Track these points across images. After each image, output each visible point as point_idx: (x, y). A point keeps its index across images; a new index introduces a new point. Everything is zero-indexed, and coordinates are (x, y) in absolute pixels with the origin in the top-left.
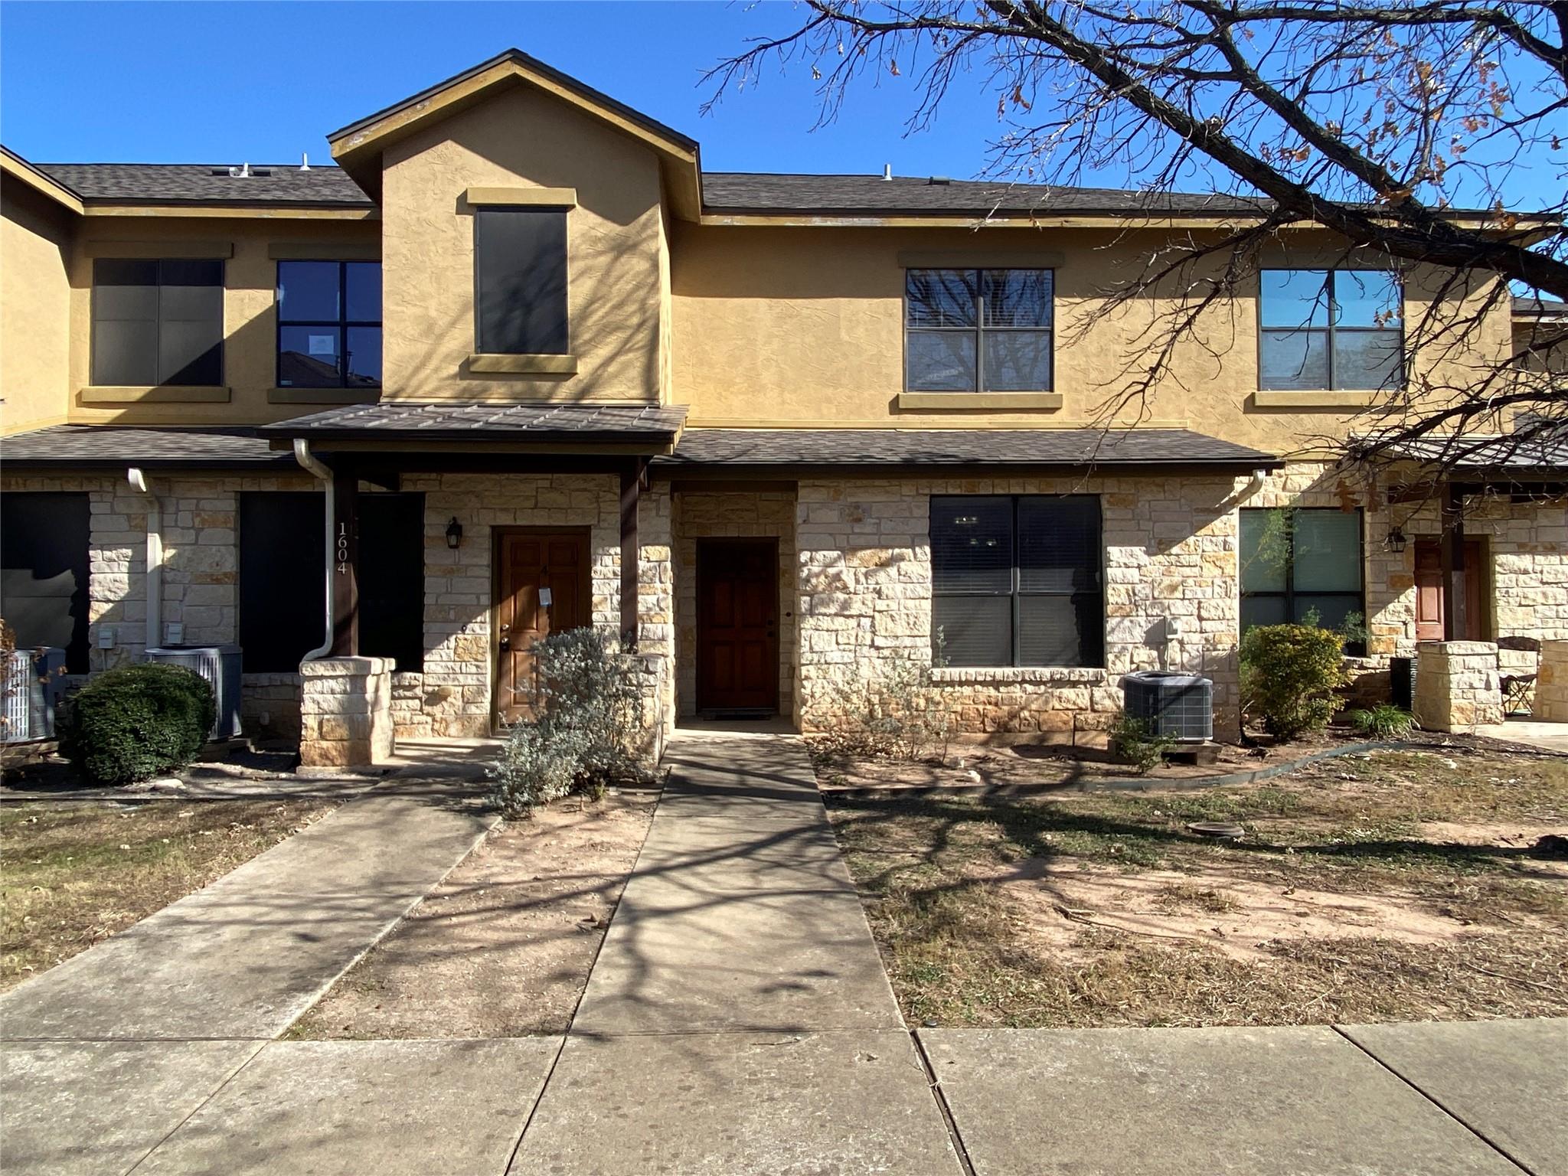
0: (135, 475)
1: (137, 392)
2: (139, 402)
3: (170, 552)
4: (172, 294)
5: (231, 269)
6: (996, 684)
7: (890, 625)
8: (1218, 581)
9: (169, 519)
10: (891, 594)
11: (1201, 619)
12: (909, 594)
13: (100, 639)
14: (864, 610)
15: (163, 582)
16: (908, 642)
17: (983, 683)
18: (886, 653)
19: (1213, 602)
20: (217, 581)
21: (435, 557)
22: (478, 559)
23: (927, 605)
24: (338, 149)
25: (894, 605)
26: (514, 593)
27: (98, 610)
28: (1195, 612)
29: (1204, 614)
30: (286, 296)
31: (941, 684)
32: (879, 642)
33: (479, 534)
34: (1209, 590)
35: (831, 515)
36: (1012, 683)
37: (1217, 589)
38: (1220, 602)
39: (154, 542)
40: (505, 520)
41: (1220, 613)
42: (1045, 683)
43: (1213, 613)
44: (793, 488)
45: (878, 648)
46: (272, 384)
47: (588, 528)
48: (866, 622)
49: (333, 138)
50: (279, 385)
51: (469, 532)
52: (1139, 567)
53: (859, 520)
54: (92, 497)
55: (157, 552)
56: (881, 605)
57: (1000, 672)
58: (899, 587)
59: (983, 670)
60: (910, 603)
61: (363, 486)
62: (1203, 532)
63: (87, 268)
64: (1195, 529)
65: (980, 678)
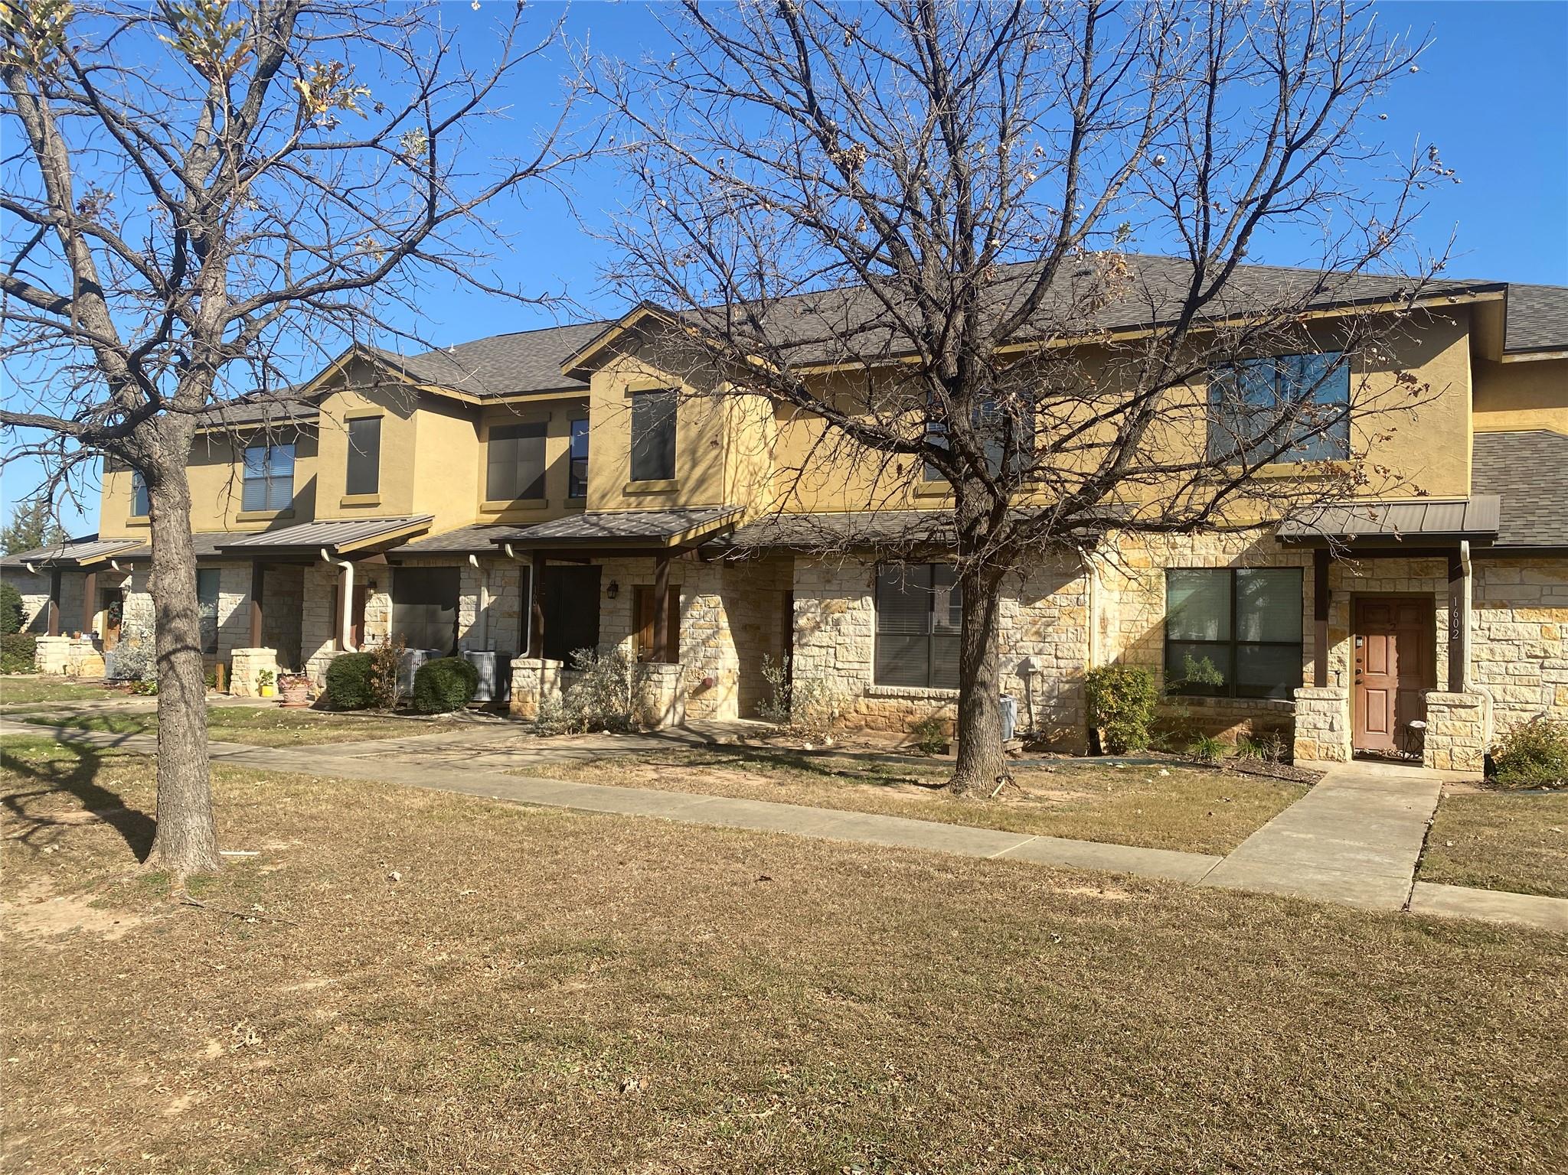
0: (473, 559)
1: (506, 504)
2: (506, 510)
3: (493, 598)
4: (524, 442)
5: (550, 427)
6: (913, 698)
7: (846, 653)
8: (1071, 629)
9: (491, 581)
10: (846, 632)
11: (1057, 657)
12: (857, 632)
13: (462, 645)
14: (830, 643)
15: (488, 616)
16: (856, 666)
17: (903, 697)
18: (843, 673)
19: (1066, 646)
20: (510, 616)
21: (605, 604)
22: (625, 605)
23: (872, 640)
24: (565, 370)
25: (848, 640)
26: (646, 626)
27: (462, 630)
28: (1053, 652)
29: (1059, 654)
30: (576, 442)
31: (875, 696)
32: (839, 665)
33: (626, 589)
34: (1064, 636)
35: (813, 578)
36: (922, 698)
37: (1070, 635)
38: (1072, 645)
39: (485, 594)
40: (638, 582)
41: (1071, 653)
42: (944, 700)
43: (1066, 654)
44: (793, 560)
45: (838, 669)
46: (567, 496)
47: (680, 586)
48: (831, 651)
49: (562, 364)
50: (570, 497)
51: (621, 589)
52: (1012, 617)
53: (829, 581)
54: (462, 569)
55: (487, 599)
56: (840, 640)
57: (913, 690)
58: (851, 628)
59: (902, 688)
60: (859, 639)
61: (549, 563)
62: (1060, 591)
63: (486, 432)
64: (1054, 588)
65: (900, 694)
